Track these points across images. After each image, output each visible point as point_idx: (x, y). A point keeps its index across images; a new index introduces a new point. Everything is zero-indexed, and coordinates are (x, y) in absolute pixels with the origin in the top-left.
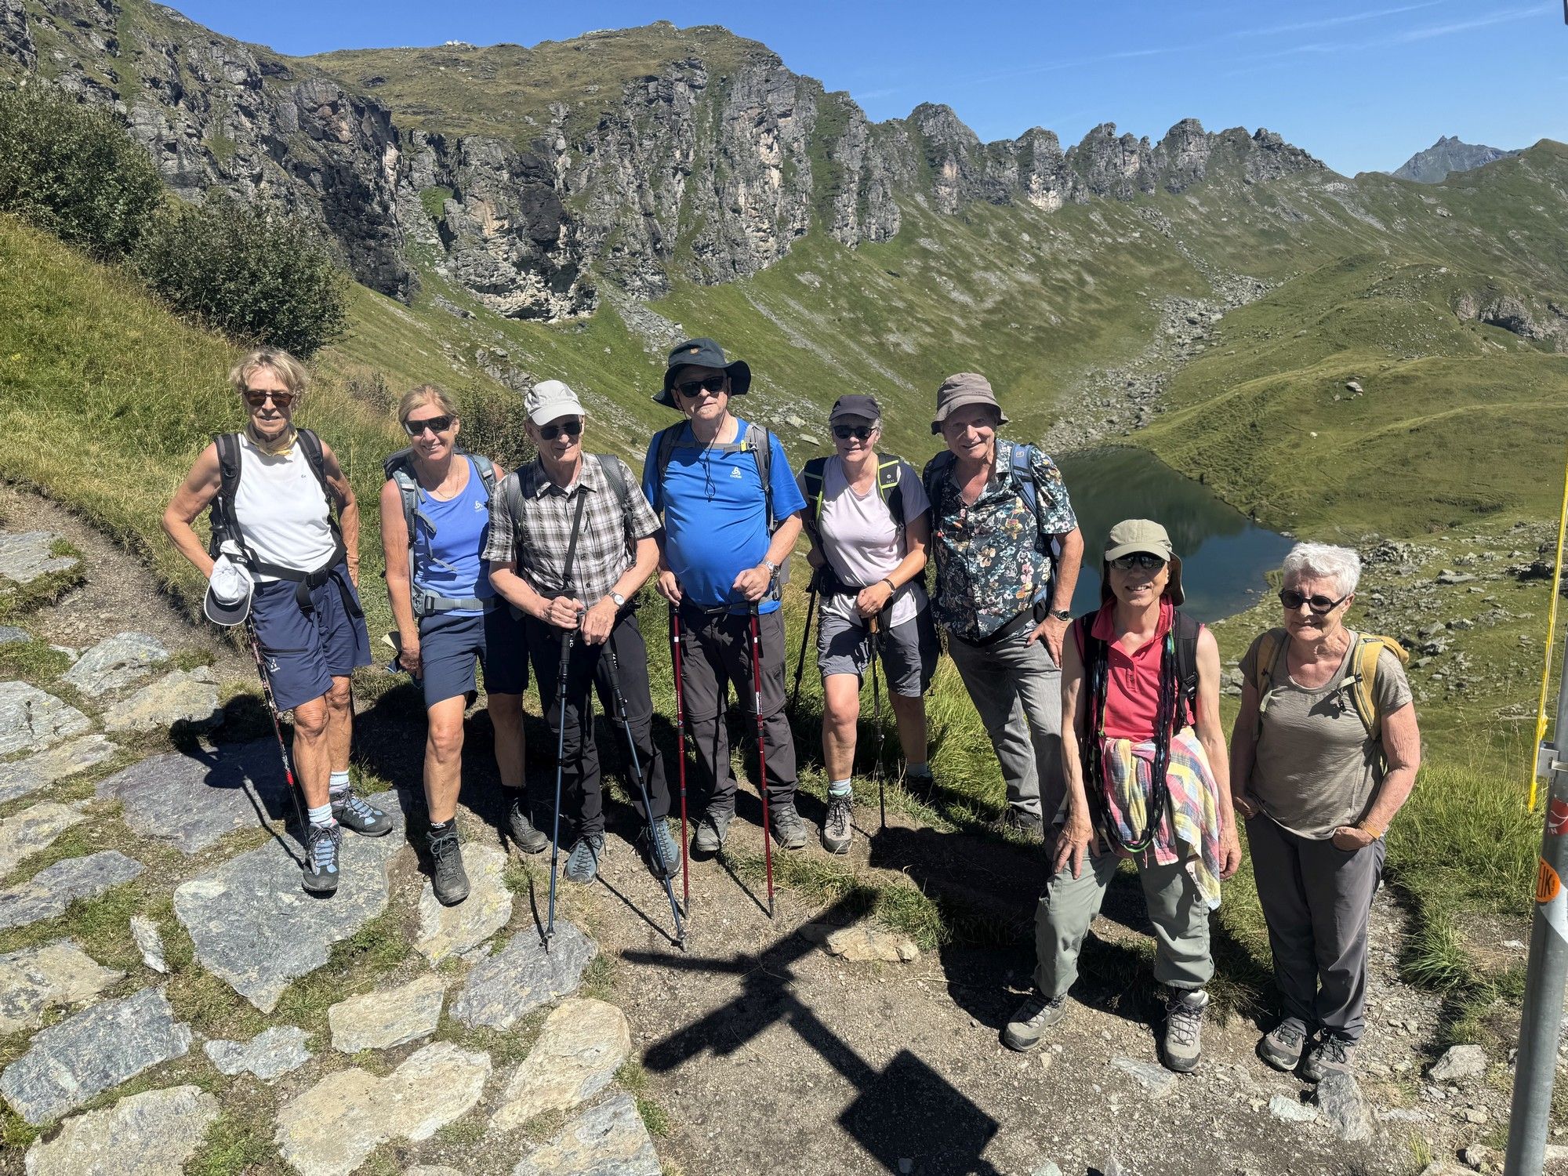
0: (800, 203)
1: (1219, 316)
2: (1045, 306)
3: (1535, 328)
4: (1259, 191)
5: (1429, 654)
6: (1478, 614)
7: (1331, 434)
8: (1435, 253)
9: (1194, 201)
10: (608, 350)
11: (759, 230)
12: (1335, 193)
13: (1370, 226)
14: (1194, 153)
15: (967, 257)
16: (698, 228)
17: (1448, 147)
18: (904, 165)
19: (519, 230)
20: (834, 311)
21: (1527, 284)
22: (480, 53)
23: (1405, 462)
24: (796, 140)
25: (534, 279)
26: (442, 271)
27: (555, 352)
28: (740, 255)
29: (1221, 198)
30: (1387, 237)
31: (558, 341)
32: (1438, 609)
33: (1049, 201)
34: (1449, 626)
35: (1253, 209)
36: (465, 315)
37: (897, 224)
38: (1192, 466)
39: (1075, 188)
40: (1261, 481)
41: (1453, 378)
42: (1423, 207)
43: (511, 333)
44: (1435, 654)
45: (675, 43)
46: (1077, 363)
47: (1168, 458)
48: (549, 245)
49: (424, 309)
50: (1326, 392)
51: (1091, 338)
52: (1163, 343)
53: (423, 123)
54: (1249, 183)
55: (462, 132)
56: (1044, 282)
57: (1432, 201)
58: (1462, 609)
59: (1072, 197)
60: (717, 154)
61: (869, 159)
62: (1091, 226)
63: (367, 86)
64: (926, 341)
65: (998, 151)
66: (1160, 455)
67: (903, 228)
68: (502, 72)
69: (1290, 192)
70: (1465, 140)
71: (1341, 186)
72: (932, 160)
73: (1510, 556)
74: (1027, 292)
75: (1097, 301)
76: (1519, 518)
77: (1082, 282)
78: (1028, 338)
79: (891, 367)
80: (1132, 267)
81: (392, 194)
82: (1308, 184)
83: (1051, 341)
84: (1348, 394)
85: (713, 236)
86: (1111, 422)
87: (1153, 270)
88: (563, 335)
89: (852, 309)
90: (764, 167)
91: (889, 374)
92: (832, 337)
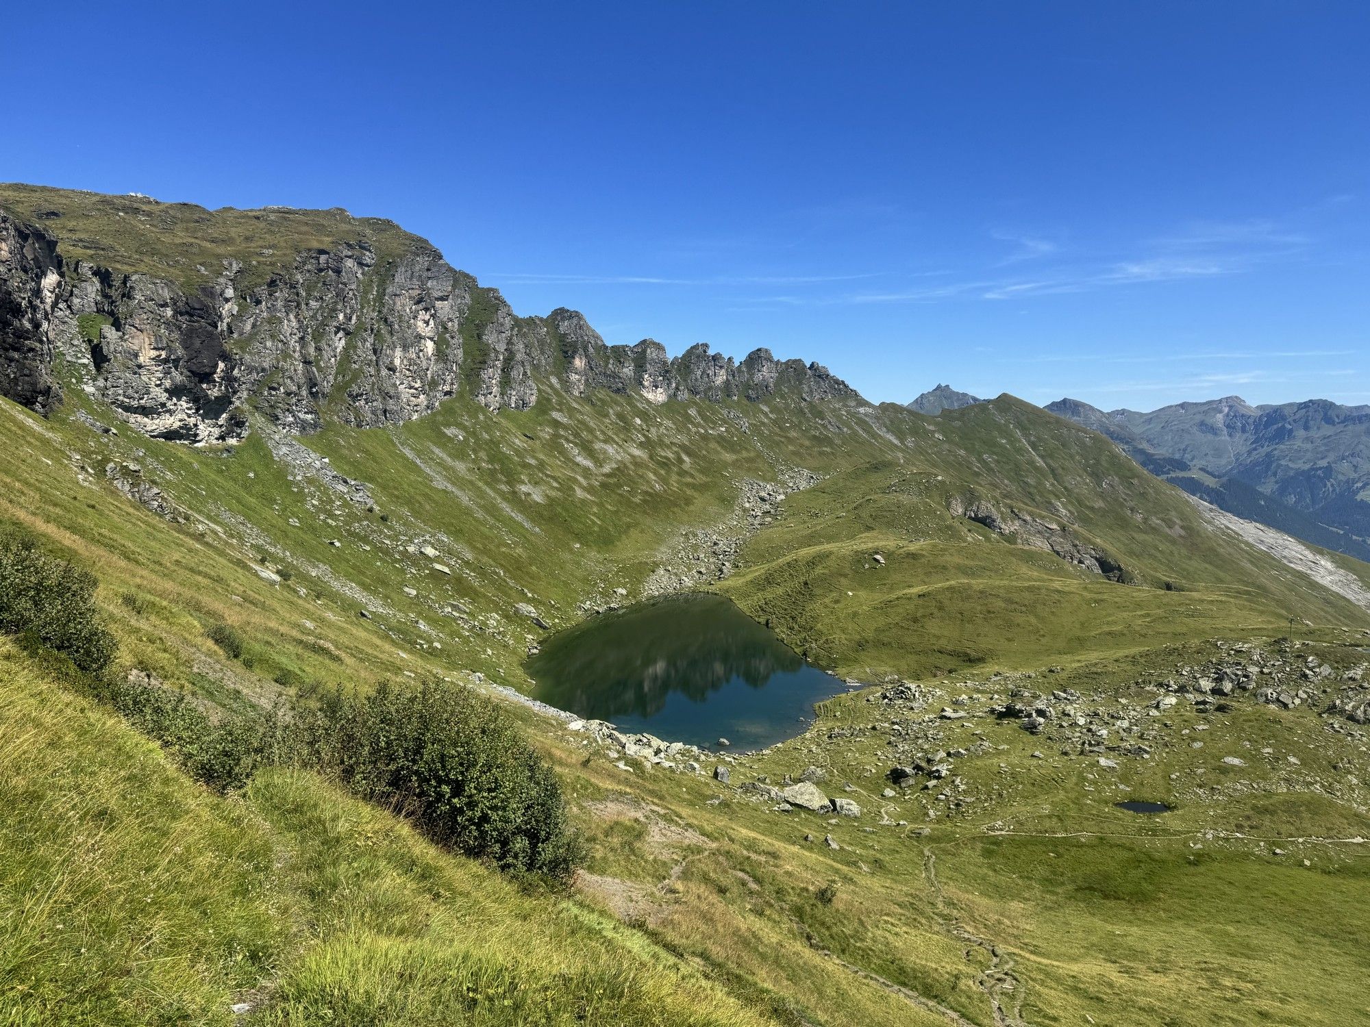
0: (451, 371)
1: (783, 497)
2: (651, 476)
3: (1003, 526)
4: (812, 406)
5: (936, 778)
6: (969, 745)
7: (862, 594)
8: (934, 465)
9: (766, 409)
10: (251, 475)
11: (411, 388)
12: (866, 415)
13: (890, 441)
14: (765, 373)
15: (591, 431)
16: (354, 379)
17: (942, 392)
18: (543, 353)
19: (176, 362)
20: (474, 461)
21: (997, 493)
22: (161, 207)
23: (915, 620)
24: (451, 320)
25: (185, 405)
26: (89, 389)
27: (196, 473)
28: (391, 405)
29: (785, 409)
30: (902, 451)
31: (201, 462)
32: (941, 740)
33: (658, 396)
34: (949, 754)
35: (808, 420)
36: (107, 431)
37: (534, 398)
38: (761, 613)
39: (677, 388)
40: (811, 628)
41: (948, 558)
42: (926, 432)
43: (154, 452)
44: (939, 778)
45: (348, 227)
46: (675, 523)
47: (742, 605)
48: (207, 377)
49: (63, 421)
50: (859, 561)
51: (687, 504)
52: (741, 513)
53: (91, 257)
54: (805, 400)
55: (130, 269)
56: (651, 457)
57: (931, 428)
58: (958, 741)
59: (675, 395)
60: (378, 321)
61: (512, 344)
62: (688, 418)
63: (40, 217)
64: (553, 494)
65: (619, 353)
66: (737, 602)
67: (538, 402)
68: (179, 226)
69: (834, 410)
70: (956, 388)
71: (870, 410)
72: (566, 352)
73: (991, 699)
74: (637, 463)
75: (692, 476)
76: (996, 668)
77: (680, 461)
78: (637, 500)
79: (521, 512)
80: (718, 453)
81: (46, 314)
82: (847, 406)
83: (656, 504)
84: (874, 564)
85: (368, 388)
86: (700, 572)
87: (734, 457)
88: (207, 458)
89: (490, 461)
90: (420, 337)
91: (519, 518)
92: (471, 482)
